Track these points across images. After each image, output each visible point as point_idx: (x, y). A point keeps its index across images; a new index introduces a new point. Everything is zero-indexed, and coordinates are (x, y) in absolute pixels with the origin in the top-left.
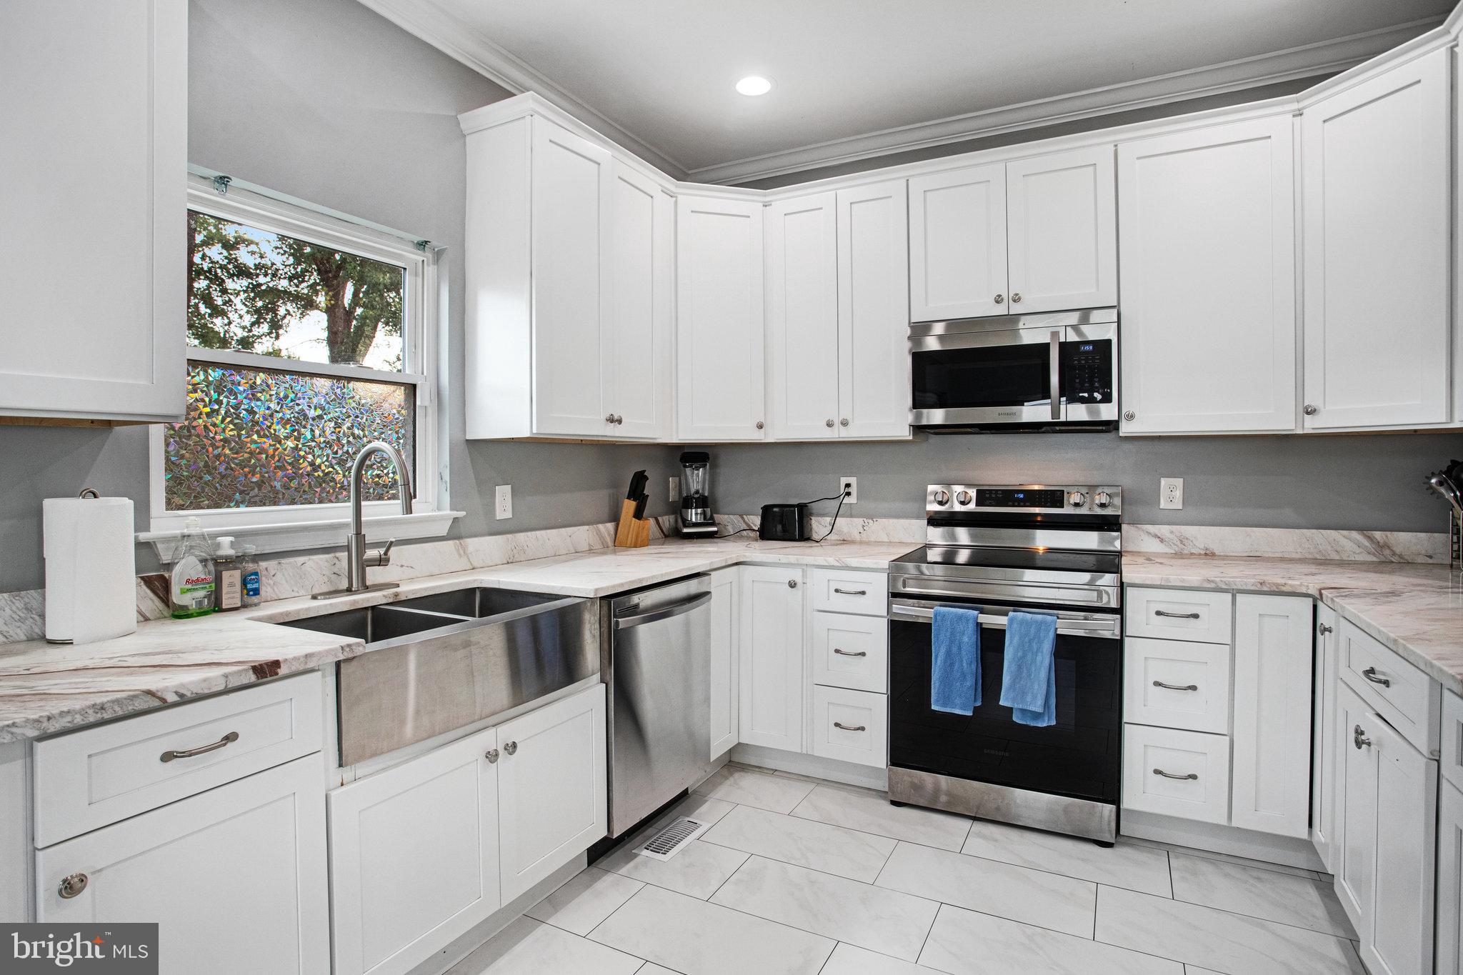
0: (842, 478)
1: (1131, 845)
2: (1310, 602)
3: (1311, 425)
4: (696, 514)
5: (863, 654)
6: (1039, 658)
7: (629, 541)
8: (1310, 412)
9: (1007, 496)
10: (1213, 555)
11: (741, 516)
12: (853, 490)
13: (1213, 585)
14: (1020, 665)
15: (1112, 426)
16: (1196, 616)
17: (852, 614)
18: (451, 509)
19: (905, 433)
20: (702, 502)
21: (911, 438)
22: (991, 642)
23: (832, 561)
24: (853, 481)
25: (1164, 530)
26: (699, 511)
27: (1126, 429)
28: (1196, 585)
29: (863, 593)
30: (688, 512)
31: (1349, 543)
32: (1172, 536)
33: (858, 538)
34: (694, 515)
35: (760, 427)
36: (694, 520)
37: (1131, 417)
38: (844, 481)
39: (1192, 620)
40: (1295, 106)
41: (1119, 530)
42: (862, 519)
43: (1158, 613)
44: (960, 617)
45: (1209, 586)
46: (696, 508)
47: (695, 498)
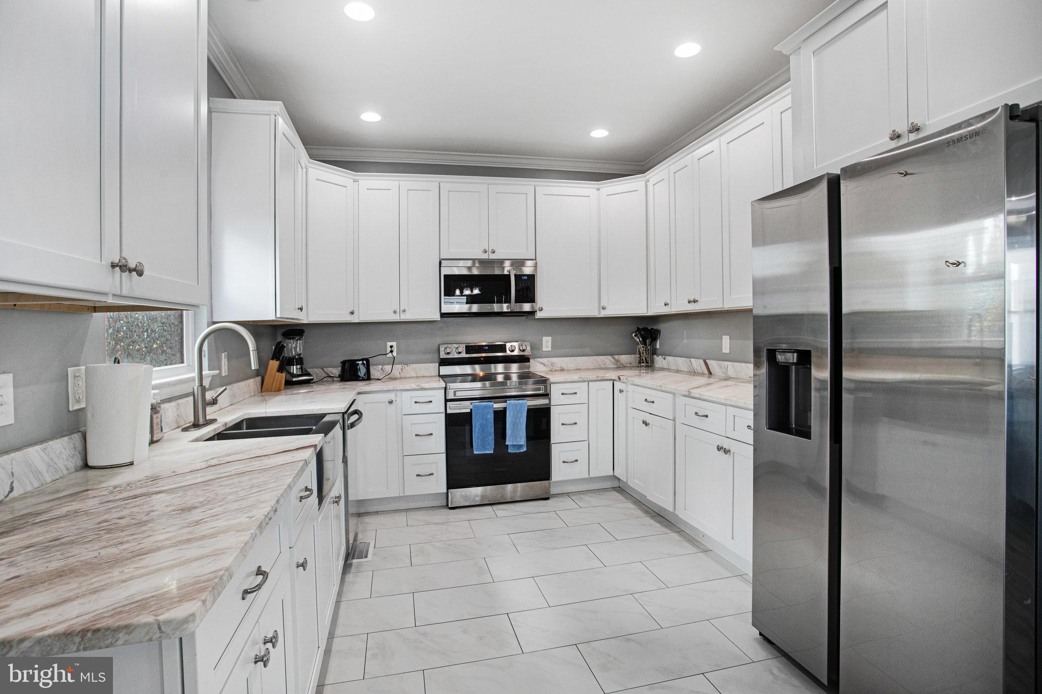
0: (388, 343)
1: (555, 497)
2: (612, 382)
3: (604, 314)
4: (297, 369)
5: (431, 434)
6: (521, 420)
7: (274, 388)
8: (604, 308)
9: (480, 349)
10: (564, 370)
11: (322, 369)
12: (395, 349)
13: (582, 380)
14: (515, 424)
15: (532, 313)
16: (576, 393)
17: (428, 414)
18: (209, 370)
19: (437, 317)
20: (300, 361)
21: (440, 319)
22: (500, 416)
23: (414, 386)
24: (394, 344)
25: (545, 360)
26: (298, 367)
27: (539, 315)
28: (576, 380)
29: (431, 402)
30: (291, 368)
31: (608, 360)
32: (548, 363)
33: (398, 376)
34: (295, 369)
35: (352, 313)
36: (295, 372)
37: (541, 310)
38: (389, 344)
39: (575, 395)
40: (597, 186)
41: (529, 361)
42: (400, 366)
43: (563, 394)
44: (486, 407)
45: (580, 380)
46: (297, 365)
47: (296, 359)
